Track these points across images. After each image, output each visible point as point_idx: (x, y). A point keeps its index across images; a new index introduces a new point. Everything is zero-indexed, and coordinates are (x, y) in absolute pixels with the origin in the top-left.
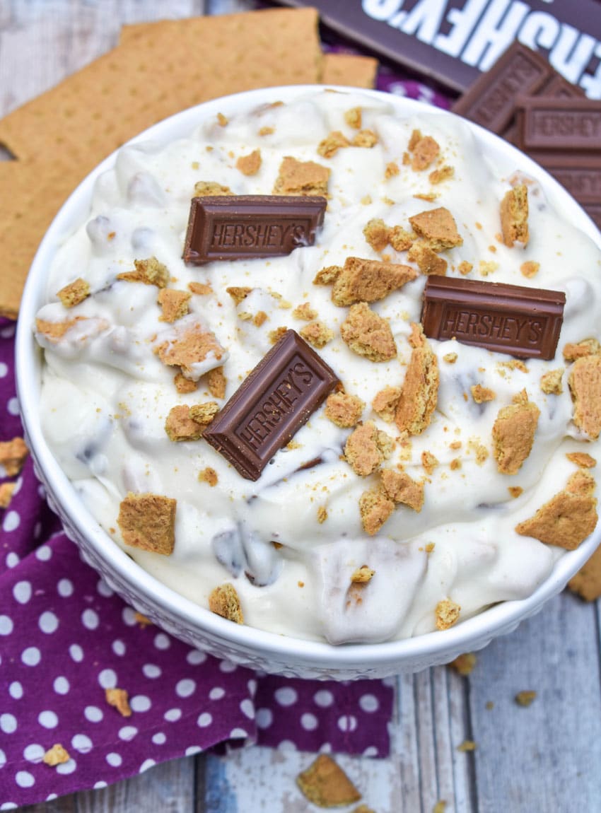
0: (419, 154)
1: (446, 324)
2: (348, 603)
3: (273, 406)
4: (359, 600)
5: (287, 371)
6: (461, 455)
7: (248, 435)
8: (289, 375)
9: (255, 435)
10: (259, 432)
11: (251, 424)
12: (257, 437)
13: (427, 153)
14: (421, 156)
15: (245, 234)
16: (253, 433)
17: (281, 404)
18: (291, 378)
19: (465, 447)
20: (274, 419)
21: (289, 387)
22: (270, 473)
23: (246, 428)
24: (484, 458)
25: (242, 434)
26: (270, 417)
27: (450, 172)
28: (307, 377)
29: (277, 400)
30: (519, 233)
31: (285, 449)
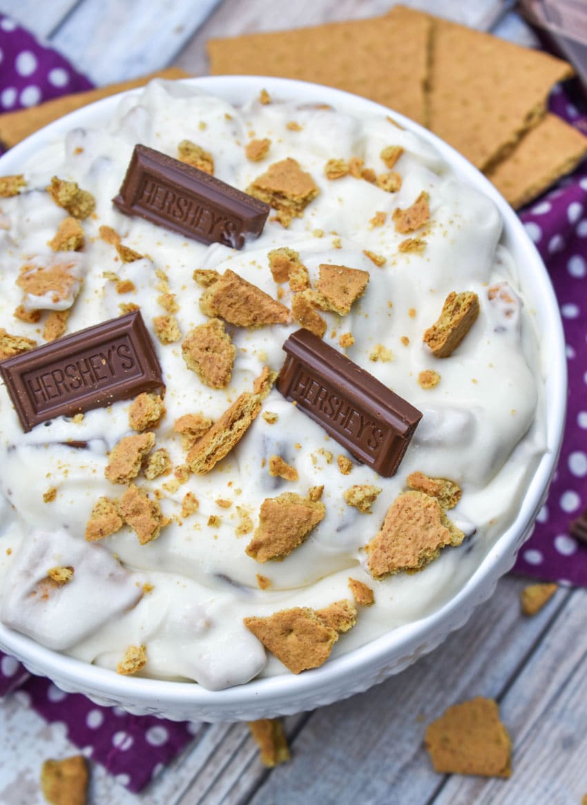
0: (408, 216)
1: (297, 385)
2: (34, 592)
3: (77, 372)
4: (46, 596)
5: (109, 347)
6: (225, 515)
7: (36, 387)
8: (109, 351)
9: (44, 390)
10: (49, 389)
11: (44, 378)
12: (45, 393)
13: (415, 219)
14: (408, 219)
15: (175, 203)
16: (42, 386)
17: (87, 376)
18: (109, 355)
19: (233, 510)
20: (71, 385)
21: (104, 362)
22: (41, 432)
23: (37, 379)
24: (245, 531)
25: (29, 381)
26: (68, 380)
27: (420, 247)
28: (128, 362)
29: (84, 368)
30: (435, 338)
31: (69, 419)
